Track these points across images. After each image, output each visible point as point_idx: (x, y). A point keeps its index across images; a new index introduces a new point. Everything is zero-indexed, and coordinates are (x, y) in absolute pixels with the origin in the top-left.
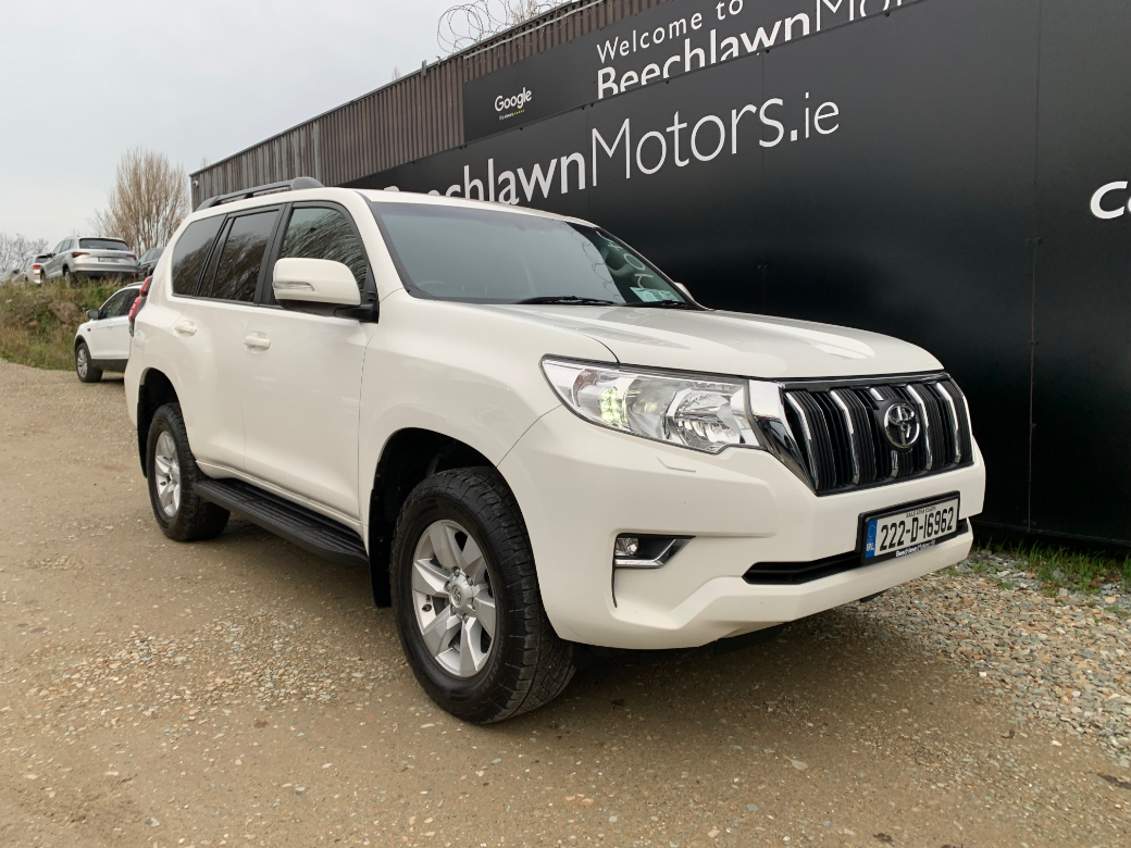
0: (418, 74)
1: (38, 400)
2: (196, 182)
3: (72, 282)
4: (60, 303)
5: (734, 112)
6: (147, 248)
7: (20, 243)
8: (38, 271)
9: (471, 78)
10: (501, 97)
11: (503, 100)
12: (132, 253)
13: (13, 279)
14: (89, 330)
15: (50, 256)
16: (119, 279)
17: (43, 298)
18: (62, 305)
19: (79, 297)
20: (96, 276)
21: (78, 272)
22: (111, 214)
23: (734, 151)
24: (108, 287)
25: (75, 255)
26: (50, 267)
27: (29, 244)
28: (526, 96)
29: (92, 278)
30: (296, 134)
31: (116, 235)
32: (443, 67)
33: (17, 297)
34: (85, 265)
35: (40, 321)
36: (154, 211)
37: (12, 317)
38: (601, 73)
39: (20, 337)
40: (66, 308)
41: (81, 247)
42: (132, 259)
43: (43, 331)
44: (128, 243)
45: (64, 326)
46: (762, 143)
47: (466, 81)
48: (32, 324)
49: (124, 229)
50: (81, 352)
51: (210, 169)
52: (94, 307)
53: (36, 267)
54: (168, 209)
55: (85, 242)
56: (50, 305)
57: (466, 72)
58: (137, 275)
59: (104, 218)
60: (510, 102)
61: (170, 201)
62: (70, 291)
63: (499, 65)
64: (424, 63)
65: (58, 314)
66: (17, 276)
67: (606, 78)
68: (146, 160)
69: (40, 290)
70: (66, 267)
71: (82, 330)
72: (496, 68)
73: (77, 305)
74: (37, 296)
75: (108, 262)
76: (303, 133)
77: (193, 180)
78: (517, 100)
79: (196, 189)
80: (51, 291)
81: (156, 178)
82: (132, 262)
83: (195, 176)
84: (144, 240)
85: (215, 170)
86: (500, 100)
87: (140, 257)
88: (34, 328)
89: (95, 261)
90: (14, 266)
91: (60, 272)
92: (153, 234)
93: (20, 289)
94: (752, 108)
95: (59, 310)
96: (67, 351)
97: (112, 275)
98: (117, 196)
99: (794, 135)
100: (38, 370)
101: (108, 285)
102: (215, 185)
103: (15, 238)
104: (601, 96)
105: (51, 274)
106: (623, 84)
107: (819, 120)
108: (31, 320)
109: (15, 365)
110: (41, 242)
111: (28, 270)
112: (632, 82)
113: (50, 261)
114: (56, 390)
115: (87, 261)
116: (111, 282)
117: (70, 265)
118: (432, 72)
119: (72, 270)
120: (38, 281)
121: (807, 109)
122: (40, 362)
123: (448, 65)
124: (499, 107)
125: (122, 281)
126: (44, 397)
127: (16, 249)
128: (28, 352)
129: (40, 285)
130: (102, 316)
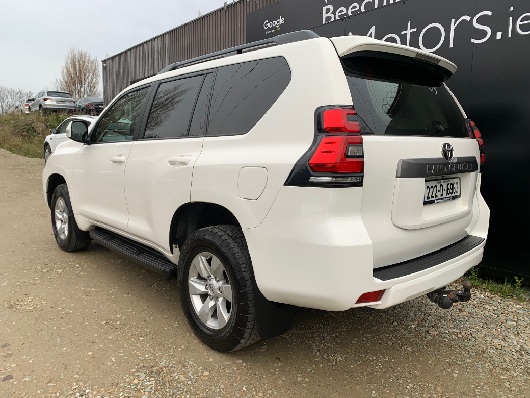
0: (222, 9)
1: (25, 176)
2: (105, 64)
3: (44, 113)
4: (37, 124)
5: (453, 21)
6: (80, 98)
7: (20, 93)
8: (27, 107)
9: (251, 11)
10: (267, 21)
11: (268, 23)
12: (72, 99)
13: (16, 111)
14: (51, 139)
15: (33, 100)
16: (67, 112)
17: (30, 121)
18: (39, 125)
19: (47, 121)
20: (55, 111)
21: (47, 108)
22: (62, 80)
23: (451, 46)
24: (61, 116)
25: (45, 100)
26: (33, 105)
27: (24, 93)
28: (281, 21)
29: (53, 112)
30: (156, 40)
31: (65, 90)
32: (236, 5)
33: (17, 120)
34: (50, 105)
35: (28, 132)
36: (83, 79)
37: (14, 130)
38: (325, 8)
39: (17, 140)
40: (40, 126)
41: (48, 96)
42: (73, 103)
43: (29, 138)
44: (70, 95)
45: (40, 135)
46: (473, 41)
47: (248, 12)
48: (24, 134)
49: (69, 87)
50: (47, 150)
51: (112, 58)
52: (54, 127)
53: (27, 105)
54: (90, 78)
55: (50, 93)
56: (33, 125)
57: (248, 7)
58: (75, 111)
59: (59, 82)
60: (272, 24)
61: (91, 74)
62: (43, 118)
63: (267, 4)
64: (225, 3)
65: (36, 129)
66: (17, 109)
67: (328, 11)
68: (78, 54)
69: (28, 117)
70: (40, 106)
71: (48, 139)
72: (265, 5)
73: (46, 125)
74: (27, 119)
75: (61, 104)
76: (160, 40)
77: (103, 64)
78: (276, 23)
79: (105, 68)
80: (33, 117)
81: (84, 62)
82: (73, 104)
83: (104, 61)
84: (78, 93)
85: (114, 59)
86: (267, 23)
87: (76, 102)
88: (25, 136)
89: (55, 103)
90: (17, 104)
91: (38, 108)
92: (82, 90)
93: (18, 116)
94: (468, 18)
95: (37, 127)
96: (40, 148)
97: (63, 110)
98: (65, 71)
99: (499, 35)
100: (26, 157)
101: (61, 115)
102: (114, 66)
103: (18, 91)
104: (324, 22)
105: (33, 109)
106: (337, 14)
107: (520, 25)
108: (24, 132)
109: (15, 155)
110: (30, 93)
111: (23, 107)
112: (343, 13)
113: (33, 102)
114: (34, 170)
115: (51, 103)
116: (62, 114)
117: (43, 105)
118: (230, 8)
119: (44, 107)
120: (27, 112)
121: (511, 18)
122: (27, 154)
123: (239, 4)
124: (266, 26)
125: (68, 113)
126: (28, 174)
127: (19, 96)
128: (21, 148)
129: (28, 114)
130: (58, 132)
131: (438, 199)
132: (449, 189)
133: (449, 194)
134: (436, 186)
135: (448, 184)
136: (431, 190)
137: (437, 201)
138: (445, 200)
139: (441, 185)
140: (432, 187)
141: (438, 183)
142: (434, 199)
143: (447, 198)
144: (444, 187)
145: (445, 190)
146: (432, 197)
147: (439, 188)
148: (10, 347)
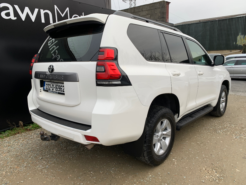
131: (50, 91)
132: (57, 88)
133: (57, 91)
134: (50, 85)
135: (57, 86)
136: (48, 86)
137: (50, 92)
138: (54, 92)
139: (53, 85)
140: (48, 84)
141: (51, 83)
142: (49, 90)
143: (55, 92)
144: (55, 86)
145: (54, 88)
146: (48, 89)
147: (51, 86)
148: (243, 157)
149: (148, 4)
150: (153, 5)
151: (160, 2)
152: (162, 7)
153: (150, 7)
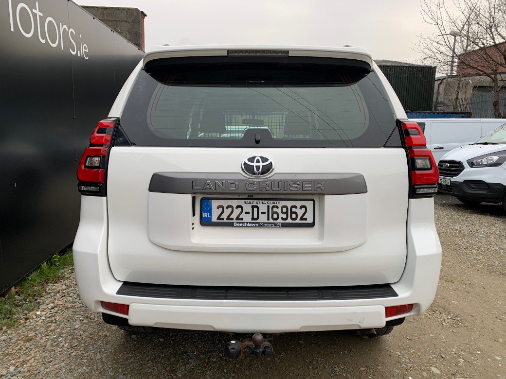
131: (241, 223)
132: (275, 213)
133: (275, 219)
134: (239, 206)
135: (275, 207)
136: (228, 211)
137: (238, 225)
138: (258, 226)
139: (254, 207)
140: (230, 206)
141: (246, 203)
142: (234, 221)
143: (266, 224)
144: (263, 210)
146: (230, 219)
147: (247, 209)
149: (97, 8)
150: (110, 11)
151: (129, 9)
152: (134, 21)
153: (103, 16)
